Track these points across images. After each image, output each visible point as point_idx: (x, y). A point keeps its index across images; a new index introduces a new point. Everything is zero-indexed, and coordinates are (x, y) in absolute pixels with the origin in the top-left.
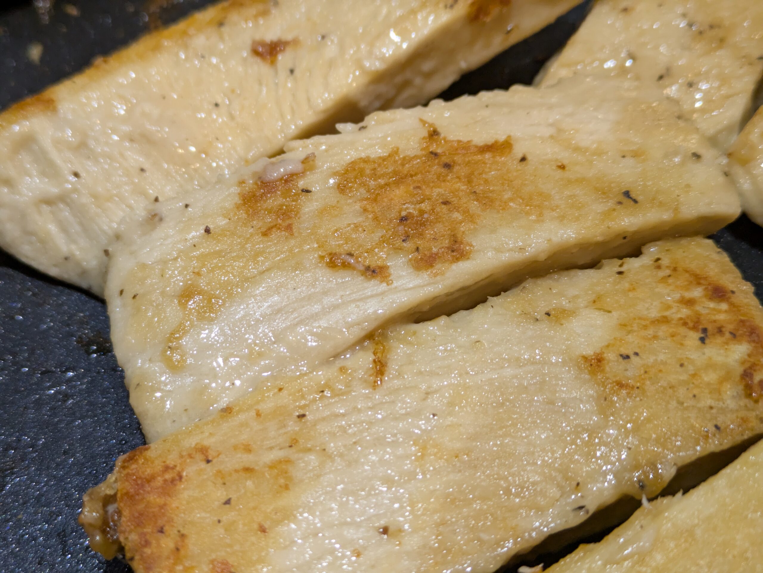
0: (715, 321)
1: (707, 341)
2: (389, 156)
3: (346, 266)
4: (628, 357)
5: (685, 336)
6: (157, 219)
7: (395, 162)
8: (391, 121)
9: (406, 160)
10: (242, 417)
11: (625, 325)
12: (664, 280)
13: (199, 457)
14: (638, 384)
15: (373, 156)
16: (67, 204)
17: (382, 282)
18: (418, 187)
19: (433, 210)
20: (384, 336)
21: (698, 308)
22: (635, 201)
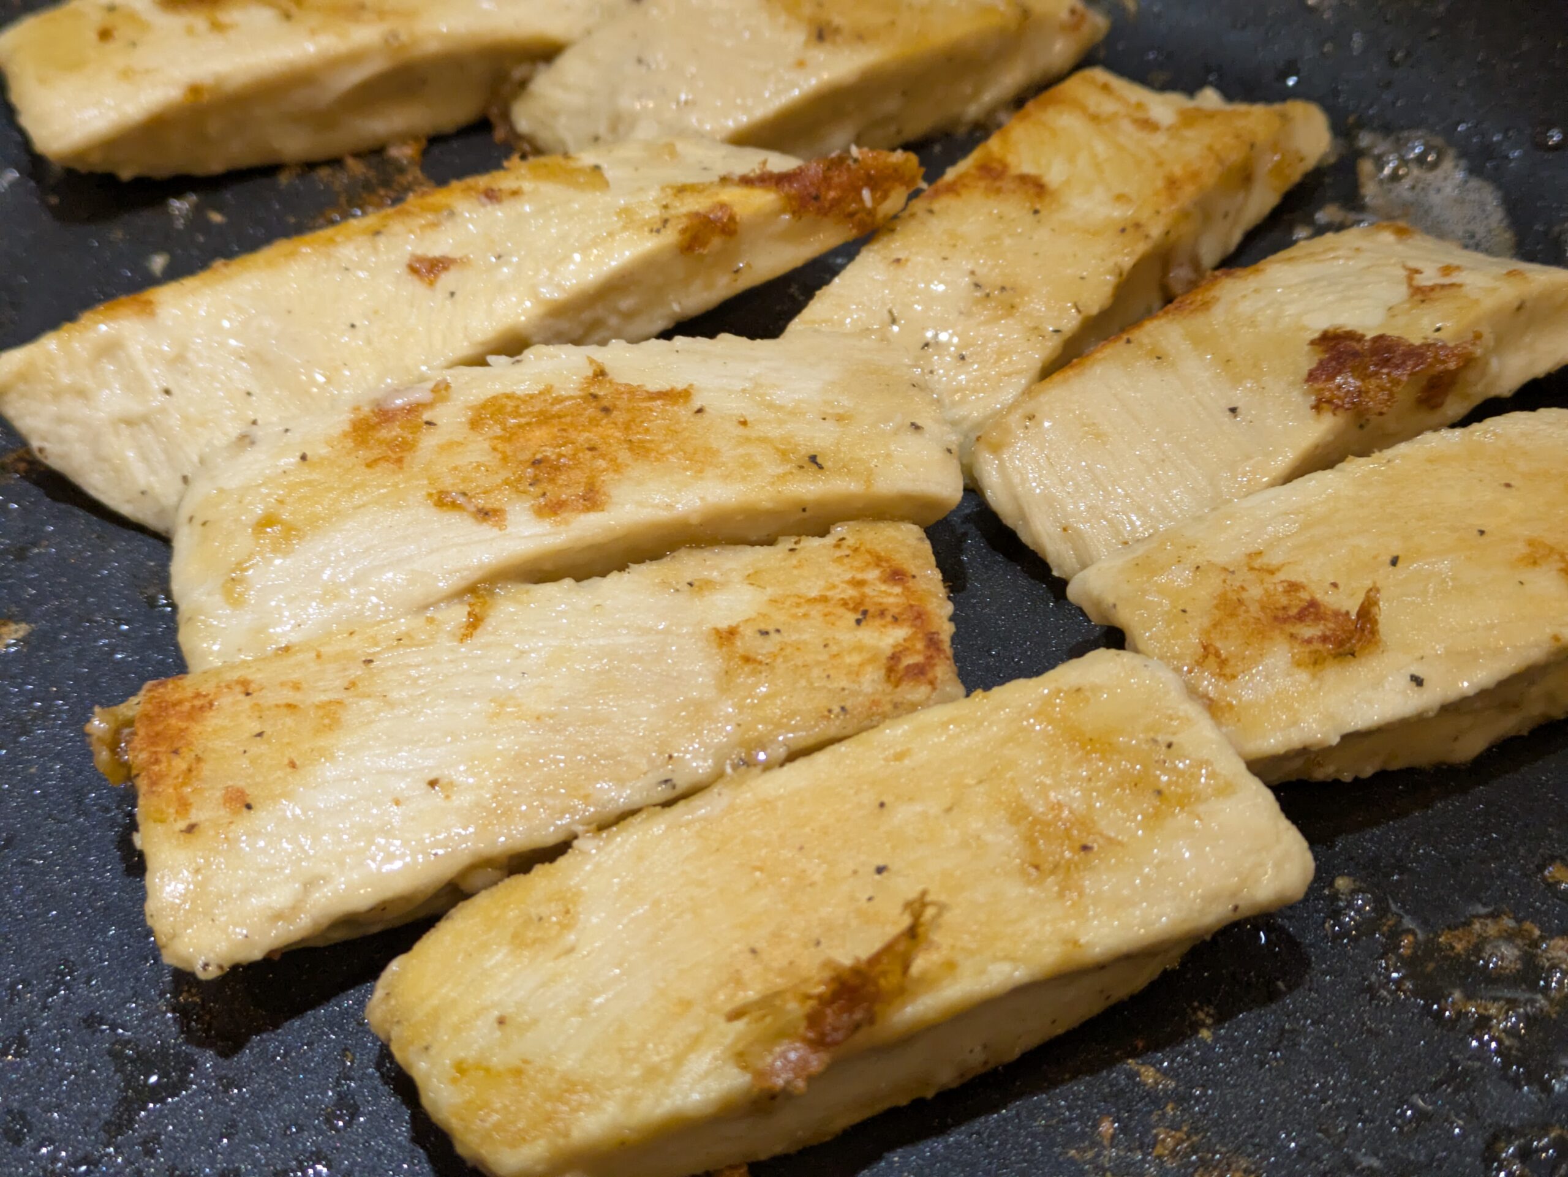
0: (880, 604)
1: (863, 623)
2: (541, 393)
3: (454, 506)
4: (767, 633)
5: (841, 617)
6: (247, 441)
7: (545, 401)
8: (552, 357)
9: (559, 400)
10: (300, 657)
11: (776, 601)
12: (839, 560)
13: (238, 689)
14: (768, 661)
15: (519, 393)
16: (151, 426)
17: (494, 526)
18: (564, 430)
19: (574, 455)
20: (491, 593)
21: (867, 590)
22: (821, 467)
